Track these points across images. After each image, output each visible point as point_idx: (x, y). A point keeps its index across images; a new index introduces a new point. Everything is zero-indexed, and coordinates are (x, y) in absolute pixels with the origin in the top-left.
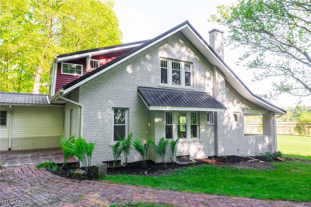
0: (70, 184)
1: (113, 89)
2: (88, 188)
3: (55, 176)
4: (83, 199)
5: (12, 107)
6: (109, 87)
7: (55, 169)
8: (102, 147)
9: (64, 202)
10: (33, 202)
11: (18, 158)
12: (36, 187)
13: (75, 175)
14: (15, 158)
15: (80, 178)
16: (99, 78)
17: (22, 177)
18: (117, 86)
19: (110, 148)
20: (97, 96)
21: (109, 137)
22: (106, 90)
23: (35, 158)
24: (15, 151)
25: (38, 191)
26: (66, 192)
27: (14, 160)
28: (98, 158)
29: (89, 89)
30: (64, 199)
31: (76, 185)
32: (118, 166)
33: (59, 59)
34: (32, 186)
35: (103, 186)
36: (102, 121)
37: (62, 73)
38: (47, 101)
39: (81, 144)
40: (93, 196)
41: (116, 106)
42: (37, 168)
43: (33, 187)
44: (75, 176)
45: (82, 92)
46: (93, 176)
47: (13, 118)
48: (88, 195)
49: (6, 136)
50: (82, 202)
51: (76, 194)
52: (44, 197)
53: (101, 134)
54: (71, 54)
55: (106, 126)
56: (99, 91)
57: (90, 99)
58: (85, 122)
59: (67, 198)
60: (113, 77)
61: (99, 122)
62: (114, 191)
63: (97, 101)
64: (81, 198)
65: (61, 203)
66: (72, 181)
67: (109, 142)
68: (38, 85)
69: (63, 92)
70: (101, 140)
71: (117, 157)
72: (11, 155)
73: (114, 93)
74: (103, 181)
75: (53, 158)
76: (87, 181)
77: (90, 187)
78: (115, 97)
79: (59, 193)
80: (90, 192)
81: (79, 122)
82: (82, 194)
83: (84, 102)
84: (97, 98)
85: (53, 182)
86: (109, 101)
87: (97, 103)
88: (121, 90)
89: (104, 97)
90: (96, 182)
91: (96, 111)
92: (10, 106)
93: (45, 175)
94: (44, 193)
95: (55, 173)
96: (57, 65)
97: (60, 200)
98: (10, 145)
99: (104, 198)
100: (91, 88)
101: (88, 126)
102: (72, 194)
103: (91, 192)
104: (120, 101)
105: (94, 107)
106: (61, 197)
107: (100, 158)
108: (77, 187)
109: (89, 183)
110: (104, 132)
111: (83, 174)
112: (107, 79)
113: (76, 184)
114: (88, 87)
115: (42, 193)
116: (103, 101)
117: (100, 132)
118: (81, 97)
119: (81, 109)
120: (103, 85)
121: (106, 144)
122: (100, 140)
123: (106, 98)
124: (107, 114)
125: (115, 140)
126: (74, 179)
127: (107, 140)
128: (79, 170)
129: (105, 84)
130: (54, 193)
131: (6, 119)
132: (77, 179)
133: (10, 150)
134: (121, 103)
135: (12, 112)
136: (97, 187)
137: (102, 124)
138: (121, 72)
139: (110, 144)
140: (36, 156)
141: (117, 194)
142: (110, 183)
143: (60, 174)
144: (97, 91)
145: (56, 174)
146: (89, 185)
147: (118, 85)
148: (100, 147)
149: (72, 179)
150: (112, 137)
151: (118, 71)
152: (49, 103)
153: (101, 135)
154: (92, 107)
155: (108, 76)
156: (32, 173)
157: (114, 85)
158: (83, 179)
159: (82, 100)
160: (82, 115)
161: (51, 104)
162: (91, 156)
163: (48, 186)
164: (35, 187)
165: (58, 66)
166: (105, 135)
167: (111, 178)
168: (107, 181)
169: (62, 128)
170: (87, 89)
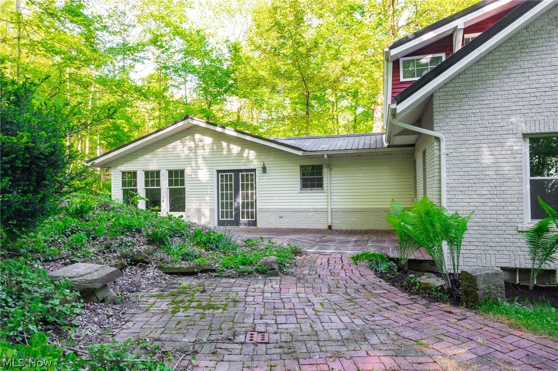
0: (404, 305)
1: (522, 87)
2: (444, 327)
3: (380, 281)
4: (422, 352)
5: (328, 157)
6: (509, 84)
7: (383, 267)
8: (497, 232)
9: (372, 345)
10: (314, 326)
11: (335, 241)
12: (335, 297)
13: (420, 286)
14: (331, 241)
15: (430, 295)
16: (482, 67)
17: (321, 273)
18: (534, 78)
19: (520, 236)
20: (478, 111)
21: (516, 208)
22: (502, 93)
23: (361, 244)
24: (337, 231)
25: (334, 307)
26: (387, 322)
27: (327, 244)
28: (488, 258)
29: (457, 97)
30: (374, 340)
31: (416, 312)
32: (547, 285)
33: (394, 52)
34: (330, 292)
35: (487, 328)
36: (495, 169)
37: (402, 80)
38: (383, 144)
39: (427, 213)
40: (450, 352)
41: (532, 128)
42: (352, 261)
43: (332, 295)
44: (418, 290)
45: (441, 105)
46: (463, 297)
47: (332, 176)
48: (439, 344)
49: (323, 206)
50: (415, 360)
51: (408, 334)
52: (339, 321)
53: (492, 200)
54: (417, 35)
55: (505, 180)
56: (483, 98)
57: (461, 120)
58: (451, 174)
59: (383, 337)
60: (523, 55)
61: (486, 173)
62: (522, 353)
63: (480, 122)
64: (417, 347)
65: (365, 347)
66: (411, 298)
67: (518, 220)
68: (380, 125)
69: (396, 109)
70: (495, 216)
71: (542, 261)
72: (329, 236)
73: (525, 95)
74: (492, 317)
75: (391, 247)
76: (447, 307)
77: (449, 324)
78: (531, 107)
79: (372, 321)
80: (445, 338)
81: (437, 174)
82: (424, 337)
83: (447, 128)
84: (479, 114)
85: (370, 292)
86: (512, 120)
87: (478, 126)
88: (548, 85)
89: (496, 109)
90: (469, 314)
91: (478, 146)
92: (326, 156)
93: (362, 276)
94: (343, 312)
95: (382, 276)
96: (391, 65)
97: (366, 340)
98: (330, 221)
99: (486, 367)
100: (461, 92)
101: (459, 181)
102: (399, 330)
103: (450, 339)
104: (548, 114)
105: (470, 138)
106: (371, 331)
107: (493, 259)
108: (416, 316)
109: (450, 312)
110: (501, 196)
111: (438, 287)
112: (505, 65)
113: (419, 307)
114: (455, 93)
115: (339, 313)
116: (495, 121)
117: (490, 197)
118: (437, 117)
119: (440, 145)
120: (493, 82)
121: (508, 224)
122: (492, 216)
123: (504, 113)
124: (508, 152)
125: (534, 217)
126: (416, 296)
127: (511, 216)
128: (430, 277)
129: (500, 77)
130: (362, 317)
131: (323, 178)
132: (424, 297)
133: (331, 229)
134: (551, 121)
135: (330, 167)
136: (471, 328)
137: (495, 177)
138: (547, 36)
139: (519, 225)
140: (364, 241)
141: (534, 367)
142: (511, 326)
143: (390, 278)
144: (478, 99)
145: (384, 279)
146: (449, 319)
147: (538, 73)
148: (492, 232)
149: (413, 294)
150: (524, 208)
151: (536, 37)
152: (386, 145)
153: (493, 204)
154: (467, 138)
155: (508, 56)
156: (342, 268)
157: (527, 74)
158: (437, 299)
159: (441, 125)
160: (443, 158)
161: (389, 146)
162: (458, 246)
163: (357, 300)
164: (333, 297)
165: (393, 68)
166: (503, 204)
167: (517, 313)
168: (504, 318)
169: (413, 193)
170: (451, 97)
